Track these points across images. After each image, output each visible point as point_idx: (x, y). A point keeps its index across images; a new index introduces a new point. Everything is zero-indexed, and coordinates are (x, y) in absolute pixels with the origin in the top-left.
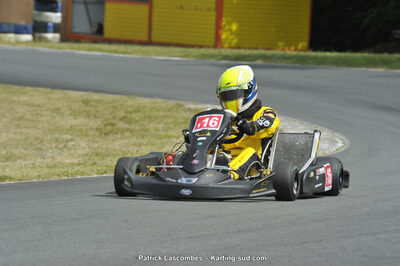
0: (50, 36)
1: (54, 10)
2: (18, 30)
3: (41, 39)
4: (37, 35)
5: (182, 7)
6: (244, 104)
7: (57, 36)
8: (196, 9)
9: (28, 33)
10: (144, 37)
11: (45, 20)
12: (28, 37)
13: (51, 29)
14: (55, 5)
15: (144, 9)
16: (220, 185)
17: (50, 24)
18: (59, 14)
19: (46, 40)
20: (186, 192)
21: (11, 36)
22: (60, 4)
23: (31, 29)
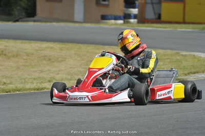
0: (132, 20)
1: (134, 7)
2: (116, 18)
3: (128, 22)
4: (126, 20)
5: (200, 4)
7: (136, 20)
9: (121, 19)
10: (181, 20)
11: (129, 13)
12: (121, 22)
13: (133, 17)
14: (134, 5)
17: (132, 15)
18: (137, 10)
19: (130, 22)
21: (113, 21)
22: (137, 4)
23: (122, 18)
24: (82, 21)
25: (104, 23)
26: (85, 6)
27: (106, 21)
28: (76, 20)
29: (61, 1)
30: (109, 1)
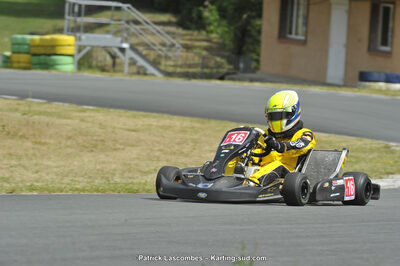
2: (390, 80)
6: (287, 124)
16: (232, 190)
20: (203, 195)
24: (341, 83)
25: (364, 87)
26: (347, 54)
27: (367, 84)
28: (329, 81)
29: (304, 43)
30: (392, 46)
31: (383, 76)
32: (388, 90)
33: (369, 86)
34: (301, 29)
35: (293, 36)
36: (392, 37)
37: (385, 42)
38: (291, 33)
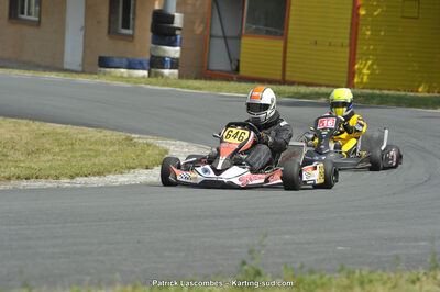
0: (167, 72)
1: (173, 44)
2: (131, 66)
3: (157, 75)
4: (154, 71)
5: (316, 43)
7: (176, 71)
8: (330, 45)
9: (143, 69)
11: (161, 54)
12: (146, 73)
13: (169, 65)
14: (173, 38)
15: (279, 44)
17: (167, 59)
18: (178, 48)
19: (162, 75)
21: (124, 72)
22: (179, 37)
23: (146, 65)
24: (80, 69)
26: (85, 37)
27: (108, 70)
28: (66, 66)
29: (38, 24)
30: (133, 29)
31: (125, 63)
32: (130, 77)
33: (110, 73)
34: (34, 9)
35: (25, 16)
36: (134, 19)
37: (126, 25)
38: (23, 13)
